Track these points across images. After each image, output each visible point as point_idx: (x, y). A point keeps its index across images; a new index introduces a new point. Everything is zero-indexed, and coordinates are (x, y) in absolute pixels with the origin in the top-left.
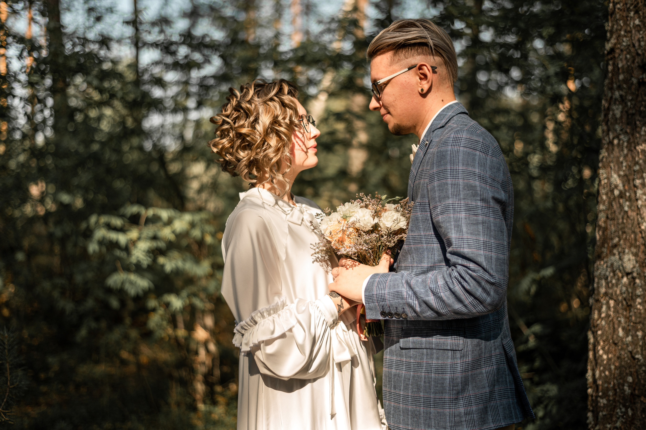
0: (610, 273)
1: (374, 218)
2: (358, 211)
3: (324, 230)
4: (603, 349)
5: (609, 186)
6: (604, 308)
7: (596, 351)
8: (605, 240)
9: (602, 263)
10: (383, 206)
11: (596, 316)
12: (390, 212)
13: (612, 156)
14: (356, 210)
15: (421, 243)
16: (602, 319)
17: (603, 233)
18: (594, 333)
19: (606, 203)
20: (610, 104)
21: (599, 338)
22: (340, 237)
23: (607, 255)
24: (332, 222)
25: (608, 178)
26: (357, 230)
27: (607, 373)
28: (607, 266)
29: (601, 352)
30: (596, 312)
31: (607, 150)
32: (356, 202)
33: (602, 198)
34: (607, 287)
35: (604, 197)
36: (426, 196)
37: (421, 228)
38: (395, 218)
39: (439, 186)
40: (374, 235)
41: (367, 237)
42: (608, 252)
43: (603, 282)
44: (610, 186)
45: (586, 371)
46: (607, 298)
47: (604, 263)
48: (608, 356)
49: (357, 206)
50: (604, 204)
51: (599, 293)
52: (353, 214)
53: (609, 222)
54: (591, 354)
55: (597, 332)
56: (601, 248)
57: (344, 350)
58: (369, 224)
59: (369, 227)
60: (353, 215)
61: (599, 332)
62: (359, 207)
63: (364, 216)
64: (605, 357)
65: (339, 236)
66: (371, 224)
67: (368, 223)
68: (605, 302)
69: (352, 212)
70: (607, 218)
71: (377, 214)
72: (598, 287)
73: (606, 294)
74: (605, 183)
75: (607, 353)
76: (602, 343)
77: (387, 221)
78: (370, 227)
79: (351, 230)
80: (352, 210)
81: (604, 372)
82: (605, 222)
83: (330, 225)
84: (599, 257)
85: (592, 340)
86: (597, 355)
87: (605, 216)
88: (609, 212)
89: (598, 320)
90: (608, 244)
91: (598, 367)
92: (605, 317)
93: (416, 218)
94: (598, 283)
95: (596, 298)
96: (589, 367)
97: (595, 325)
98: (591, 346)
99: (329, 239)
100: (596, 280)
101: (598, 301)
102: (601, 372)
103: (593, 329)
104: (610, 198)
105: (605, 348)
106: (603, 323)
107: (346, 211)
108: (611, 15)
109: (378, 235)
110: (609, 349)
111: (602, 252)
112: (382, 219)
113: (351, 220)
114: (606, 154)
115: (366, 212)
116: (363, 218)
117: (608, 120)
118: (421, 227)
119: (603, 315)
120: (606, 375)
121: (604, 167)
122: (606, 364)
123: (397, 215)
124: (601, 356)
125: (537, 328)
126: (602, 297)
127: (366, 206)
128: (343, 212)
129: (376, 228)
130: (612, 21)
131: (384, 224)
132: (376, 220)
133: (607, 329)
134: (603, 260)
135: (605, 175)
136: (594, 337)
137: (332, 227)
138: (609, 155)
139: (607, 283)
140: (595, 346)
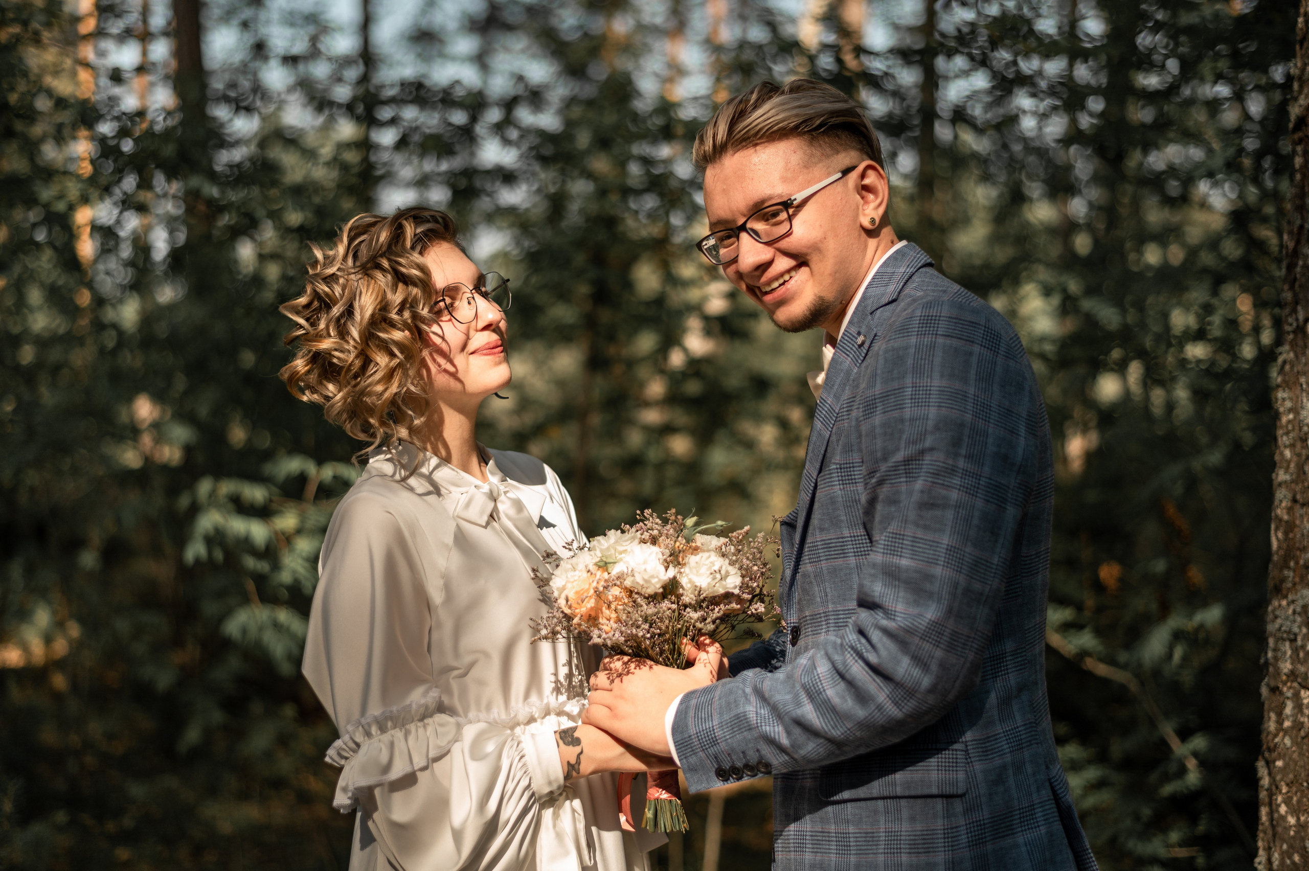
0: (1300, 627)
1: (667, 568)
2: (632, 551)
3: (558, 589)
4: (1287, 802)
5: (1297, 428)
6: (1289, 709)
7: (1274, 806)
8: (1290, 552)
9: (1284, 603)
10: (689, 540)
11: (1272, 726)
12: (705, 555)
13: (1304, 360)
14: (629, 548)
15: (844, 554)
16: (1286, 732)
17: (1286, 533)
18: (1269, 763)
19: (1292, 465)
20: (1298, 242)
21: (1278, 778)
22: (592, 608)
23: (1294, 584)
24: (577, 573)
25: (1295, 410)
26: (630, 592)
27: (1296, 858)
28: (1294, 612)
29: (1283, 809)
30: (1273, 716)
31: (1293, 345)
32: (634, 529)
33: (1282, 454)
34: (1295, 659)
35: (1288, 453)
36: (855, 448)
37: (842, 521)
38: (716, 568)
39: (884, 425)
40: (666, 604)
41: (650, 610)
42: (1297, 580)
43: (1287, 648)
44: (1300, 429)
45: (1255, 854)
46: (1295, 685)
47: (1288, 605)
48: (1298, 819)
49: (633, 538)
50: (1287, 469)
51: (1278, 673)
52: (623, 555)
53: (1299, 511)
54: (1264, 811)
55: (1274, 762)
56: (1281, 570)
57: (567, 853)
58: (654, 581)
59: (655, 587)
60: (621, 560)
61: (1279, 763)
62: (637, 541)
63: (645, 562)
64: (1292, 820)
65: (589, 606)
66: (660, 580)
67: (652, 577)
68: (1289, 694)
69: (621, 553)
70: (1295, 501)
71: (674, 558)
72: (1276, 659)
73: (1293, 675)
74: (1289, 422)
75: (1295, 811)
76: (1284, 789)
77: (698, 574)
78: (658, 586)
79: (616, 591)
80: (620, 548)
81: (1290, 858)
82: (1290, 510)
83: (572, 580)
84: (1278, 591)
85: (1266, 782)
86: (1276, 816)
87: (1290, 496)
88: (1298, 488)
89: (1276, 736)
90: (1297, 563)
91: (1278, 843)
92: (1292, 728)
93: (831, 498)
94: (1275, 650)
95: (1273, 684)
96: (1260, 844)
97: (1272, 745)
98: (1263, 795)
99: (567, 611)
100: (1271, 642)
101: (1275, 690)
102: (1283, 854)
103: (1267, 755)
104: (1299, 455)
105: (1291, 798)
106: (1288, 741)
107: (608, 548)
108: (1301, 43)
109: (674, 606)
110: (1299, 801)
111: (1283, 580)
112: (686, 570)
113: (616, 570)
114: (1292, 355)
115: (651, 554)
116: (643, 567)
117: (1295, 279)
118: (843, 518)
119: (1287, 724)
120: (1294, 863)
121: (1287, 385)
122: (1294, 837)
123: (719, 562)
124: (1283, 818)
125: (1199, 742)
126: (1285, 683)
127: (654, 541)
128: (601, 551)
129: (671, 589)
130: (1302, 57)
131: (690, 581)
132: (672, 572)
133: (1295, 756)
134: (1286, 597)
135: (1288, 404)
136: (1270, 774)
137: (575, 584)
138: (1297, 356)
139: (1295, 651)
140: (1271, 795)
